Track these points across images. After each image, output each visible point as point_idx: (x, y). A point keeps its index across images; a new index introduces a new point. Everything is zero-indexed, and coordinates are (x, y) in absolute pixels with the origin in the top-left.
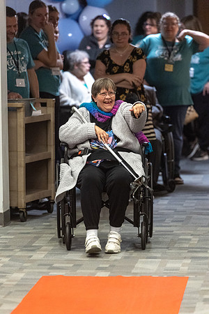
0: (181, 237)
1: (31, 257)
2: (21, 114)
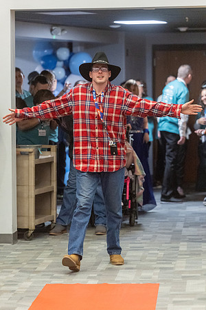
0: (150, 252)
1: (36, 268)
2: (32, 157)
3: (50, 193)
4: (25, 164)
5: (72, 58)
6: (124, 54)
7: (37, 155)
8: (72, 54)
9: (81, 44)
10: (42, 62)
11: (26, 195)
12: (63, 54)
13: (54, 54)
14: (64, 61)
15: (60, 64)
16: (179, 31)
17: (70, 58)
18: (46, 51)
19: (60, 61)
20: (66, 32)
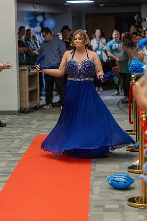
1: (31, 127)
2: (27, 72)
3: (36, 90)
4: (24, 75)
5: (45, 21)
6: (71, 18)
7: (29, 71)
8: (44, 19)
9: (49, 13)
10: (29, 23)
11: (24, 91)
12: (40, 19)
13: (35, 19)
14: (41, 23)
15: (38, 24)
16: (100, 6)
17: (43, 21)
18: (31, 18)
19: (38, 22)
20: (41, 7)
